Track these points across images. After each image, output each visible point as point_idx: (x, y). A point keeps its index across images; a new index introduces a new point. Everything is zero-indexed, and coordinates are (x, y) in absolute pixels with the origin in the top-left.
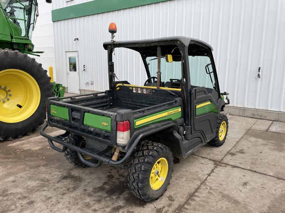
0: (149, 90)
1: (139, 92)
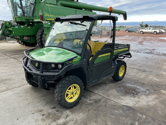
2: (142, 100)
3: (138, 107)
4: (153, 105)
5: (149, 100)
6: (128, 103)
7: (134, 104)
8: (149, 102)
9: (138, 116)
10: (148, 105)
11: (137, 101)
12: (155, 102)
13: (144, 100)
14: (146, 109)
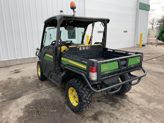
1: (84, 49)
2: (17, 110)
3: (12, 102)
4: (3, 113)
5: (12, 115)
6: (22, 99)
7: (17, 102)
8: (9, 113)
9: (5, 98)
10: (6, 110)
11: (19, 105)
12: (4, 117)
13: (16, 111)
14: (5, 106)
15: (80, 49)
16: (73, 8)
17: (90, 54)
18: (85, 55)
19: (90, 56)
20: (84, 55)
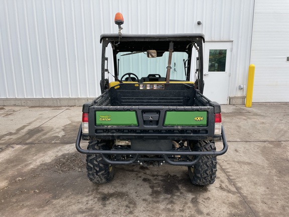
0: (161, 86)
1: (148, 88)
15: (141, 88)
16: (119, 22)
17: (163, 99)
18: (152, 99)
19: (163, 101)
20: (149, 99)
